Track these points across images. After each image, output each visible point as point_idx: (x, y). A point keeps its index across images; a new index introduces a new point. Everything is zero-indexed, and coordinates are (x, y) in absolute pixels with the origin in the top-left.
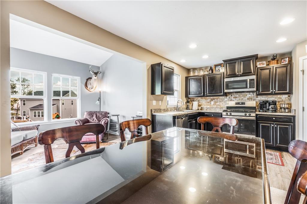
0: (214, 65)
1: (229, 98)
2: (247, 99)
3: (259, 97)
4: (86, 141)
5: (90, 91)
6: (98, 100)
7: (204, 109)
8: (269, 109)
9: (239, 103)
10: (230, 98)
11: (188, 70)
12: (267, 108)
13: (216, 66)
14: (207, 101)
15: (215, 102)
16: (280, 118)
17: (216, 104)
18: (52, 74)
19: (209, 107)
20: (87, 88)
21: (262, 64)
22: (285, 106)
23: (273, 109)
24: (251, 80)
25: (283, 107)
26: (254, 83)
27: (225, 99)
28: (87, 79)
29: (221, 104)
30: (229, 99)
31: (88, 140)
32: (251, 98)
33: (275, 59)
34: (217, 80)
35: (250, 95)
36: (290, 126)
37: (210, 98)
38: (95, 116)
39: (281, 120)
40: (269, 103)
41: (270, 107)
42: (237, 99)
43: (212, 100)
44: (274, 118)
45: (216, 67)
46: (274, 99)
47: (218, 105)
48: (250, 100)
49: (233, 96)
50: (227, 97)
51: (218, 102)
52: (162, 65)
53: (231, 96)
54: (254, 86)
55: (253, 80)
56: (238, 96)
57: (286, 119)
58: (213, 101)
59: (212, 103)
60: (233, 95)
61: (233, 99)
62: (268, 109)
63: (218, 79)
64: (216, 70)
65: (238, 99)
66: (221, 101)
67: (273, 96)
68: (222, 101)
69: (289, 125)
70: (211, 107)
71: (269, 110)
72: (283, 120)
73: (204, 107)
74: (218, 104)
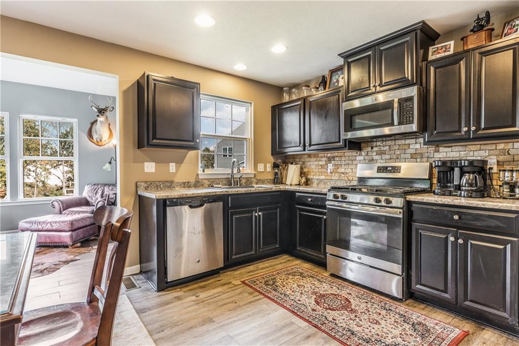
0: (330, 71)
1: (367, 155)
2: (409, 156)
3: (441, 149)
4: (46, 243)
5: (100, 146)
6: (110, 163)
7: (312, 183)
8: (459, 185)
9: (386, 168)
10: (370, 154)
11: (278, 89)
12: (455, 183)
13: (333, 72)
14: (321, 163)
15: (336, 165)
16: (477, 218)
17: (339, 171)
18: (20, 116)
19: (323, 177)
20: (93, 139)
21: (444, 49)
22: (512, 176)
23: (471, 185)
24: (402, 102)
25: (506, 179)
26: (412, 108)
27: (358, 158)
28: (92, 121)
29: (350, 170)
30: (366, 157)
31: (48, 240)
32: (421, 154)
33: (485, 28)
34: (330, 108)
35: (418, 146)
36: (509, 247)
37: (326, 155)
38: (99, 194)
39: (478, 224)
40: (461, 168)
41: (464, 181)
42: (384, 157)
43: (330, 160)
44: (456, 217)
45: (333, 74)
46: (487, 154)
47: (342, 173)
48: (418, 160)
49: (375, 149)
50: (363, 153)
51: (341, 165)
52: (148, 76)
53: (370, 149)
54: (413, 117)
55: (410, 99)
56: (387, 148)
57: (494, 223)
58: (333, 162)
59: (330, 166)
60: (376, 146)
61: (376, 157)
62: (459, 187)
63: (332, 106)
64: (332, 82)
65: (388, 157)
66: (348, 164)
67: (483, 147)
68: (350, 162)
69: (505, 243)
70: (328, 178)
71: (460, 189)
72: (484, 224)
73: (314, 177)
74: (342, 170)
